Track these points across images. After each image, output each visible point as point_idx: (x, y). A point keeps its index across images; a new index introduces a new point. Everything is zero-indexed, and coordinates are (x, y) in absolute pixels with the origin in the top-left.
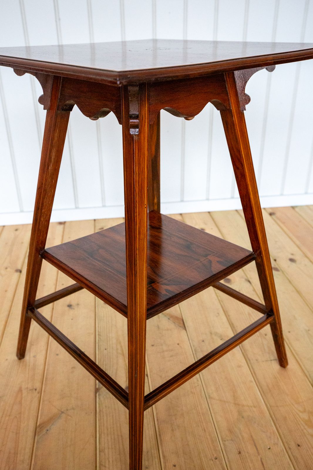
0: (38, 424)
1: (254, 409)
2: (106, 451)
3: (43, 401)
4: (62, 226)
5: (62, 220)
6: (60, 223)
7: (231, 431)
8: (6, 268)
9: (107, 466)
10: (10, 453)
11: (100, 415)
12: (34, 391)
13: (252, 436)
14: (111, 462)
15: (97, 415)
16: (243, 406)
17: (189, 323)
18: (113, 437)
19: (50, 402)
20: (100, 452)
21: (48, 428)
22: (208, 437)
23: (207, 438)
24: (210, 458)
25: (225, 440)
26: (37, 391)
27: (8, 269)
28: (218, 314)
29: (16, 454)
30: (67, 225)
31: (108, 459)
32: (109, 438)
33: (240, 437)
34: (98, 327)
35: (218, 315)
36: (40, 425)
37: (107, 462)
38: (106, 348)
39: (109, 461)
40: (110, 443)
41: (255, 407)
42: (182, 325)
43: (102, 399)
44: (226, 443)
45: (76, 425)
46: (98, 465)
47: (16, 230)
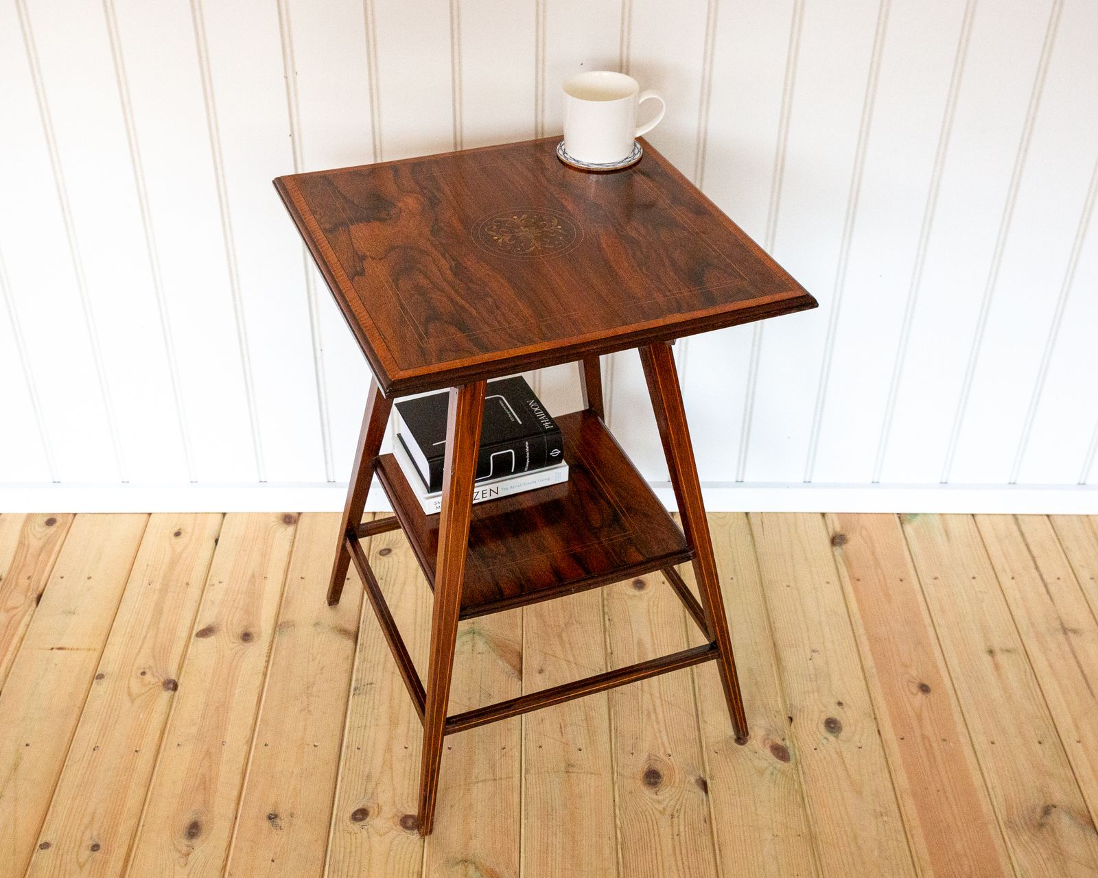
4: (291, 529)
5: (292, 509)
6: (289, 519)
8: (143, 673)
27: (148, 677)
30: (303, 522)
47: (178, 534)
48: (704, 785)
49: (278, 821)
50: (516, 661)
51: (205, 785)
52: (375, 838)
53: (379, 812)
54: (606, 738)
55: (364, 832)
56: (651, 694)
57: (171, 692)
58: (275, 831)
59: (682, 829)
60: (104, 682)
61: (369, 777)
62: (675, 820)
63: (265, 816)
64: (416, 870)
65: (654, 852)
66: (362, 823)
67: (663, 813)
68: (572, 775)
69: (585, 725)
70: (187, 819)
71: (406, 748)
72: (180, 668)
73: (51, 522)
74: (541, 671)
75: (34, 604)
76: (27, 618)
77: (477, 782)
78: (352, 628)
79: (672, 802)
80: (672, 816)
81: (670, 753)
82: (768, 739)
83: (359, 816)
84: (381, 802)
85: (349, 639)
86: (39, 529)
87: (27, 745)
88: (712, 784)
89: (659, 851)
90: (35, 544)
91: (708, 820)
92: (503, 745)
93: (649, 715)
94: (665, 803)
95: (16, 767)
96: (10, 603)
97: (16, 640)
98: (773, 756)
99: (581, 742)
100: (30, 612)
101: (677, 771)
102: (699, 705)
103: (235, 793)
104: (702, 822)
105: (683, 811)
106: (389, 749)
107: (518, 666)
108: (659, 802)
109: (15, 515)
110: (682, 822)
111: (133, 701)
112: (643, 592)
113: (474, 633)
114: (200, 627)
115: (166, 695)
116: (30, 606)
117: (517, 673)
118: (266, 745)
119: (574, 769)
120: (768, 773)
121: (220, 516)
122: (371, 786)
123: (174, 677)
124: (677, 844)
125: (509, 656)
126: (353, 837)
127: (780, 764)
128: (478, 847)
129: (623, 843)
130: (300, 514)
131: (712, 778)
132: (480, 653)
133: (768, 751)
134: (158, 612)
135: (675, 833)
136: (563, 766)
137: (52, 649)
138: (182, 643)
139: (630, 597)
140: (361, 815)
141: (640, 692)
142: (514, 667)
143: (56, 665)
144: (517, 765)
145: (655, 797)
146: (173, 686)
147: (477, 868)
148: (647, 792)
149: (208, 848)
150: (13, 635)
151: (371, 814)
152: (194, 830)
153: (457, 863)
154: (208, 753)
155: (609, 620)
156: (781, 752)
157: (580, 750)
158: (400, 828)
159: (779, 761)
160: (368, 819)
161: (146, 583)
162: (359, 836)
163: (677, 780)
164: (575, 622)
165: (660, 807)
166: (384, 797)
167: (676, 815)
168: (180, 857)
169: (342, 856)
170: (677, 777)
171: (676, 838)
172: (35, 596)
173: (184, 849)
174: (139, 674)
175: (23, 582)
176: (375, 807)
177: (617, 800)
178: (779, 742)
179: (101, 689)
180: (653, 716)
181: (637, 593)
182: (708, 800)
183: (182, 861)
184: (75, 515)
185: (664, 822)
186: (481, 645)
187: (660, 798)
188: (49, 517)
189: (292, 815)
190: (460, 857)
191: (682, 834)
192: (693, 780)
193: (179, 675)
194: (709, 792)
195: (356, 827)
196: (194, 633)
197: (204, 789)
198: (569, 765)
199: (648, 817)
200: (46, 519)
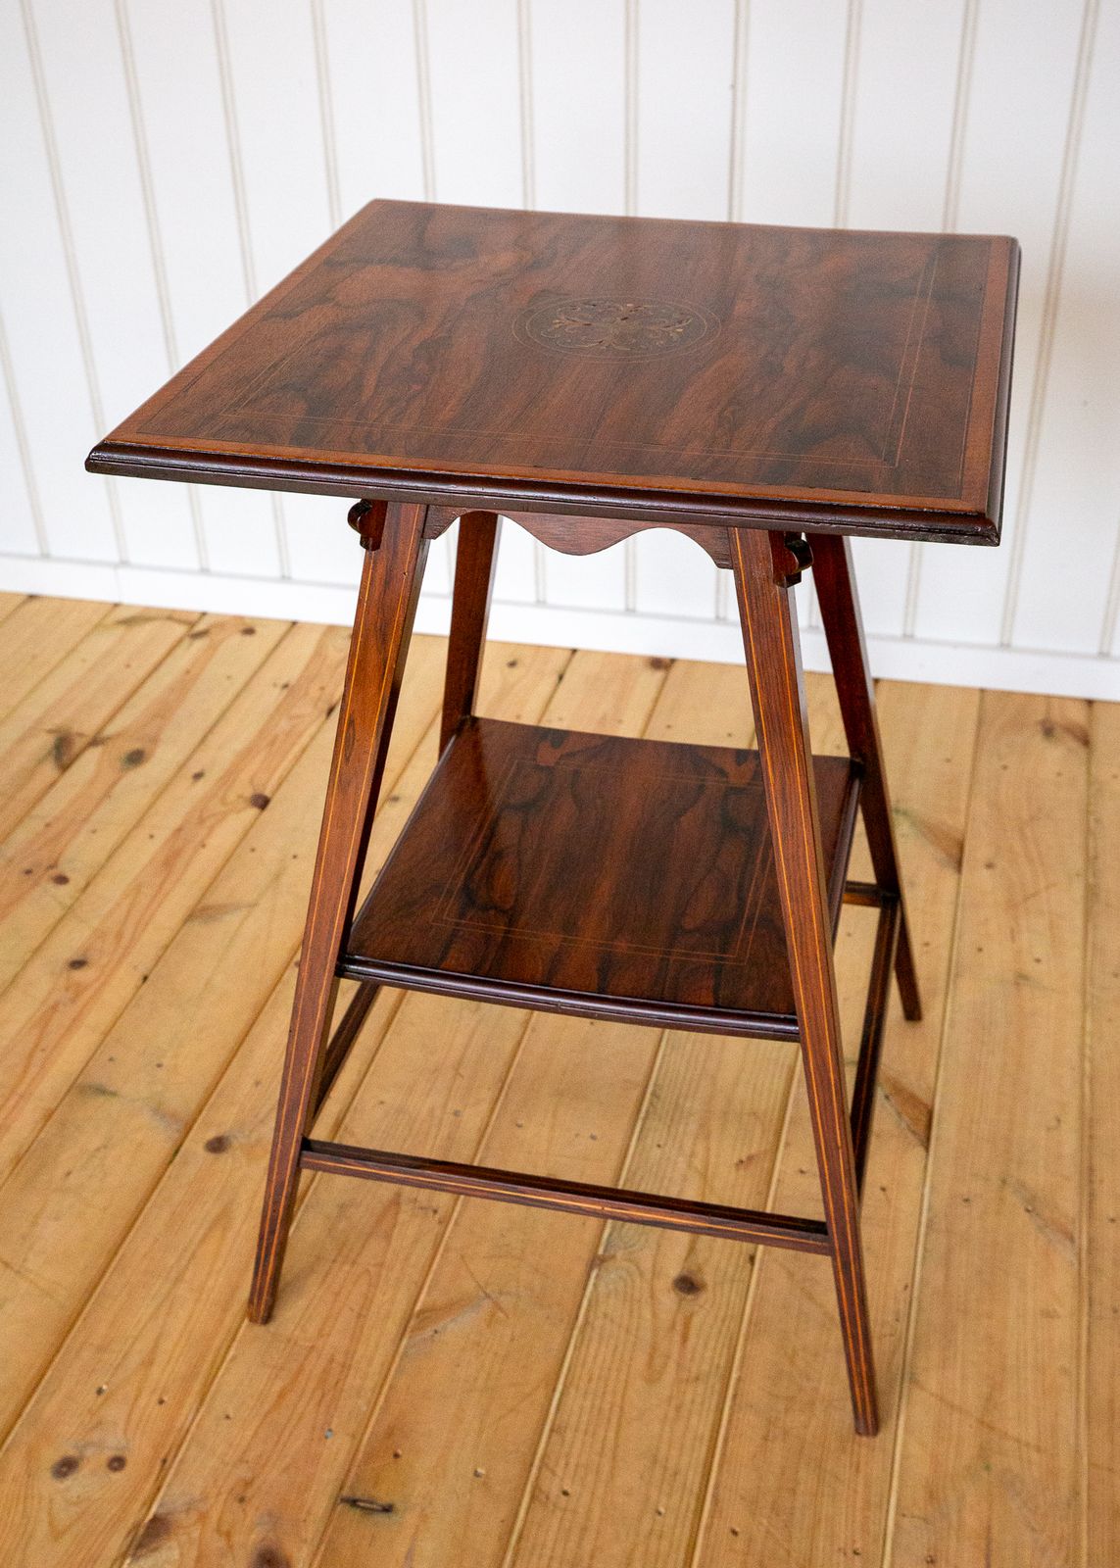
0: (418, 1308)
1: (1035, 1456)
2: (569, 1435)
3: (446, 1250)
4: (659, 675)
5: (664, 653)
6: (657, 664)
7: (932, 1496)
9: (559, 1471)
10: (331, 1360)
11: (582, 1331)
12: (431, 1214)
13: (989, 1529)
14: (572, 1467)
15: (576, 1332)
16: (1005, 1435)
17: (945, 1128)
18: (597, 1402)
19: (462, 1257)
20: (552, 1430)
21: (439, 1326)
22: (860, 1489)
23: (855, 1491)
24: (842, 1545)
25: (906, 1512)
26: (437, 1216)
28: (1059, 1121)
29: (346, 1367)
30: (676, 672)
31: (568, 1455)
32: (588, 1403)
33: (954, 1517)
34: (661, 1067)
35: (1053, 1123)
36: (422, 1312)
37: (562, 1463)
38: (661, 1143)
39: (567, 1464)
40: (585, 1418)
41: (1038, 1449)
42: (921, 1129)
43: (602, 1289)
44: (906, 1521)
45: (512, 1340)
46: (537, 1462)
47: (512, 664)
50: (955, 851)
54: (1077, 953)
68: (1023, 988)
69: (1046, 934)
74: (990, 866)
75: (324, 716)
76: (312, 730)
87: (295, 857)
92: (926, 941)
95: (277, 877)
96: (295, 711)
97: (296, 749)
99: (1041, 953)
100: (318, 723)
107: (957, 856)
109: (313, 626)
117: (953, 865)
119: (1029, 983)
121: (570, 652)
125: (943, 843)
129: (1093, 1076)
130: (673, 661)
136: (1010, 977)
142: (950, 856)
144: (944, 964)
150: (293, 744)
155: (1096, 820)
157: (1039, 961)
172: (326, 707)
175: (314, 692)
177: (1088, 1027)
186: (906, 827)
198: (1023, 977)
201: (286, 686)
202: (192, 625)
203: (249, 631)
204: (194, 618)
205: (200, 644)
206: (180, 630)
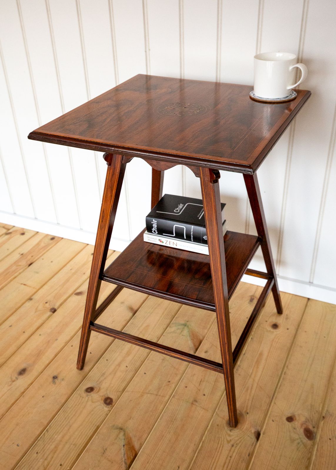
27: (47, 305)
42: (129, 462)
48: (258, 435)
49: (56, 380)
50: (197, 344)
51: (39, 354)
52: (90, 403)
53: (98, 392)
55: (87, 398)
56: (254, 380)
57: (51, 313)
58: (52, 384)
59: (234, 455)
60: (31, 302)
61: (104, 374)
62: (233, 448)
63: (52, 376)
64: (97, 425)
65: (213, 461)
66: (88, 394)
67: (228, 442)
68: (194, 406)
69: (213, 384)
70: (23, 366)
71: (127, 367)
72: (61, 305)
73: (53, 239)
74: (206, 352)
76: (22, 270)
77: (149, 393)
78: (135, 308)
79: (237, 438)
80: (233, 446)
81: (249, 412)
82: (305, 424)
83: (89, 390)
84: (102, 387)
85: (132, 312)
86: (47, 240)
88: (263, 437)
89: (217, 460)
90: (42, 245)
91: (250, 455)
92: (170, 380)
93: (247, 390)
94: (233, 437)
96: (20, 264)
97: (13, 277)
98: (303, 434)
99: (206, 392)
100: (24, 269)
101: (247, 423)
102: (276, 394)
103: (48, 362)
104: (247, 455)
105: (240, 444)
106: (119, 365)
107: (197, 347)
108: (229, 435)
109: (42, 234)
110: (236, 450)
111: (36, 312)
112: (274, 330)
113: (185, 326)
114: (78, 291)
115: (49, 313)
116: (26, 266)
117: (195, 350)
118: (72, 346)
119: (197, 404)
120: (296, 442)
121: (113, 251)
122: (102, 378)
123: (56, 307)
124: (227, 461)
125: (195, 340)
126: (81, 399)
127: (305, 440)
128: (131, 425)
129: (200, 450)
131: (264, 434)
132: (183, 335)
133: (302, 431)
134: (67, 281)
135: (230, 455)
136: (191, 400)
137: (22, 284)
138: (68, 295)
139: (267, 331)
140: (90, 390)
141: (249, 377)
142: (195, 346)
143: (19, 290)
144: (171, 391)
145: (229, 432)
146: (54, 311)
147: (124, 434)
148: (226, 428)
149: (23, 382)
150: (13, 275)
151: (94, 391)
152: (22, 372)
153: (117, 428)
154: (49, 341)
155: (252, 338)
156: (309, 434)
157: (204, 395)
158: (102, 402)
159: (306, 438)
160: (92, 393)
161: (70, 268)
162: (83, 399)
163: (245, 428)
164: (234, 335)
165: (229, 439)
166: (105, 385)
167: (235, 445)
168: (10, 381)
169: (71, 406)
170: (246, 426)
171: (229, 458)
172: (29, 263)
173: (14, 378)
174: (44, 303)
175: (29, 257)
176: (98, 389)
177: (209, 426)
178: (311, 427)
179: (28, 304)
180: (249, 391)
181: (272, 330)
182: (256, 444)
183: (10, 383)
184: (62, 238)
185: (227, 447)
186: (186, 332)
187: (231, 433)
188: (53, 237)
189: (63, 380)
190: (120, 425)
191: (233, 458)
192: (253, 431)
193: (59, 308)
194: (259, 441)
195: (84, 394)
196: (75, 293)
197: (37, 356)
198: (196, 401)
199: (220, 441)
200: (51, 237)
201: (22, 254)
202: (9, 230)
203: (23, 234)
204: (10, 227)
205: (7, 237)
206: (4, 231)
